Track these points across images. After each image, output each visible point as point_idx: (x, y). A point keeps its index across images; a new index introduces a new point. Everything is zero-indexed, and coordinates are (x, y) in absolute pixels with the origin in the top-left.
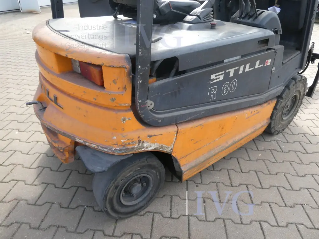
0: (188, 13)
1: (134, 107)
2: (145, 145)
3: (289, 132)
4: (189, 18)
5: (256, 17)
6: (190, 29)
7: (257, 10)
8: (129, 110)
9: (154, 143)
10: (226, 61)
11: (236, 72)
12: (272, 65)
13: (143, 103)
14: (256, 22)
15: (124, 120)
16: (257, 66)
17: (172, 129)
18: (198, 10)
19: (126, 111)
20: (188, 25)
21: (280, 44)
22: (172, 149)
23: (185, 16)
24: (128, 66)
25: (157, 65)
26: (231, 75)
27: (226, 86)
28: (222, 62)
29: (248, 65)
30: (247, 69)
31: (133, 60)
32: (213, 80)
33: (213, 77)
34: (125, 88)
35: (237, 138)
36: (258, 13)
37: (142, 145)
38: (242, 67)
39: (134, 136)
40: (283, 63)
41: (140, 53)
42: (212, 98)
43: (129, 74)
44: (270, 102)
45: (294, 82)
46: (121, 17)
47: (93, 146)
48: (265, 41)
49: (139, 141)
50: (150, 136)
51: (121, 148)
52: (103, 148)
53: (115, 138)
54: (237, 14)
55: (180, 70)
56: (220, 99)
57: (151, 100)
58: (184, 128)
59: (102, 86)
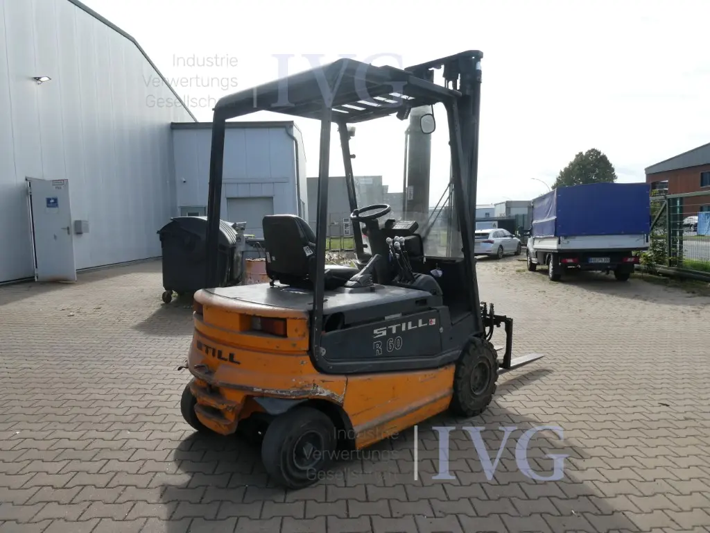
0: (349, 279)
1: (310, 352)
2: (319, 389)
3: (489, 413)
4: (349, 283)
5: (415, 281)
6: (351, 292)
7: (414, 274)
8: (305, 355)
9: (327, 389)
10: (387, 318)
11: (399, 329)
12: (439, 324)
13: (318, 349)
14: (415, 284)
15: (302, 363)
16: (420, 325)
17: (342, 378)
18: (358, 276)
19: (303, 355)
20: (350, 289)
21: (444, 304)
22: (343, 400)
23: (346, 281)
24: (307, 317)
25: (327, 318)
26: (394, 331)
27: (391, 342)
28: (384, 319)
29: (410, 324)
30: (410, 327)
31: (311, 313)
32: (376, 335)
33: (376, 331)
34: (304, 336)
35: (415, 405)
36: (415, 277)
37: (317, 389)
38: (404, 325)
39: (310, 379)
40: (452, 324)
41: (316, 308)
42: (378, 353)
43: (307, 324)
44: (447, 367)
45: (473, 347)
46: (277, 283)
47: (272, 392)
48: (422, 302)
49: (314, 385)
50: (323, 381)
51: (299, 390)
52: (281, 392)
53: (294, 380)
54: (397, 278)
55: (346, 323)
56: (386, 356)
57: (323, 347)
58: (352, 379)
59: (285, 336)
